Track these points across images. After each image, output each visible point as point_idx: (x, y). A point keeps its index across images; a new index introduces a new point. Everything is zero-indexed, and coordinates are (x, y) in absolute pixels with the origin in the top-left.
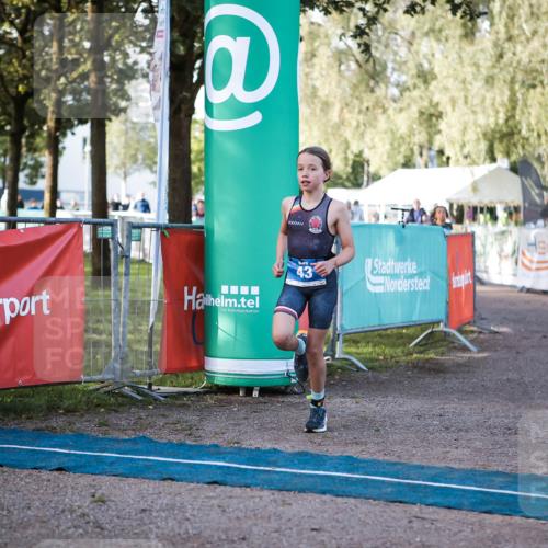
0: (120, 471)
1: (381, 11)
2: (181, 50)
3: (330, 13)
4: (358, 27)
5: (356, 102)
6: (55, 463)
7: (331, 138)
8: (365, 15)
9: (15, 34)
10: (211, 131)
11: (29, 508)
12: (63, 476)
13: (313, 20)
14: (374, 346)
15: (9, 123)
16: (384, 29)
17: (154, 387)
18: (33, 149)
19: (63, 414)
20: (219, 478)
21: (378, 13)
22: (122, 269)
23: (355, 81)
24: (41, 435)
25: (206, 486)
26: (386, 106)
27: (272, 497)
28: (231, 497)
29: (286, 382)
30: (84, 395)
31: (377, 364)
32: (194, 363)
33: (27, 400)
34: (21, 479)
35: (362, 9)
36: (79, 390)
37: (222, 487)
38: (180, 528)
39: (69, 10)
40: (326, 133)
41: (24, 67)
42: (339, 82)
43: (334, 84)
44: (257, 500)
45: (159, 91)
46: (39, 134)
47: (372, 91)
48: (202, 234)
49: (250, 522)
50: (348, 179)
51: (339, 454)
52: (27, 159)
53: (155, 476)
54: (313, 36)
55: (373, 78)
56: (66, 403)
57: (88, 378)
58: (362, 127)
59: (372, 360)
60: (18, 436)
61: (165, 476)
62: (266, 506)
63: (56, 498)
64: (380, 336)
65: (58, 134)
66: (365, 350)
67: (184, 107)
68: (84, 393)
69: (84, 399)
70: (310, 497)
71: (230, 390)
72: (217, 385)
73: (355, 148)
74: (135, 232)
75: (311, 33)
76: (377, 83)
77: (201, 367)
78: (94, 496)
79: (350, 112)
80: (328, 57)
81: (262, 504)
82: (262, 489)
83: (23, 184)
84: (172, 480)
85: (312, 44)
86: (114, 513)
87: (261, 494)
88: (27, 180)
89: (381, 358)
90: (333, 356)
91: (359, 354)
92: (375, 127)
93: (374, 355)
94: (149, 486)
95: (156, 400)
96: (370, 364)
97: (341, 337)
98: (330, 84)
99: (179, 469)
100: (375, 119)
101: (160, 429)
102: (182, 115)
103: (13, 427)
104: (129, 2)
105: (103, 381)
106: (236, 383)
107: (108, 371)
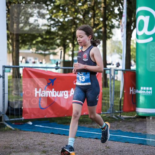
0: (113, 140)
2: (129, 20)
6: (95, 137)
9: (81, 17)
10: (138, 43)
11: (89, 149)
12: (97, 141)
17: (121, 116)
20: (142, 143)
22: (112, 82)
24: (90, 129)
25: (138, 145)
28: (145, 148)
32: (133, 109)
33: (86, 119)
34: (86, 141)
37: (143, 145)
39: (97, 10)
44: (153, 149)
45: (123, 32)
48: (135, 72)
53: (123, 141)
57: (103, 113)
60: (84, 129)
61: (126, 142)
63: (96, 147)
67: (129, 36)
71: (143, 117)
72: (139, 116)
74: (116, 72)
77: (135, 110)
78: (106, 146)
84: (128, 143)
86: (112, 152)
94: (122, 144)
95: (122, 119)
99: (130, 139)
101: (124, 128)
102: (128, 39)
103: (83, 126)
104: (113, 7)
105: (107, 114)
106: (145, 115)
107: (109, 111)
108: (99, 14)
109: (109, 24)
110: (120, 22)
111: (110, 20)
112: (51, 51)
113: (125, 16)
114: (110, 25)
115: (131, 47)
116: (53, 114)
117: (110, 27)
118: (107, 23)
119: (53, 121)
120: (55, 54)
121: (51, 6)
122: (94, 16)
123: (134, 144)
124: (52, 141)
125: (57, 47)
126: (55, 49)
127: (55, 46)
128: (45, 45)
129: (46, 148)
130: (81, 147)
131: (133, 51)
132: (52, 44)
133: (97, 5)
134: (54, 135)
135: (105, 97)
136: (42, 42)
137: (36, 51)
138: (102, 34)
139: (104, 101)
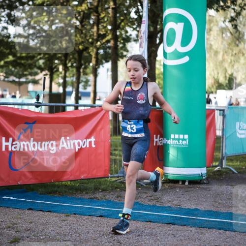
1: (243, 10)
2: (152, 29)
3: (219, 11)
4: (232, 17)
5: (230, 51)
6: (99, 213)
7: (219, 67)
8: (235, 12)
9: (78, 23)
10: (166, 65)
11: (88, 233)
12: (103, 219)
13: (211, 14)
14: (240, 162)
15: (75, 62)
16: (243, 17)
18: (85, 74)
19: (101, 191)
20: (172, 222)
21: (241, 10)
23: (230, 41)
24: (92, 201)
25: (166, 225)
26: (244, 52)
27: (196, 231)
28: (177, 230)
29: (200, 178)
30: (110, 183)
31: (242, 170)
33: (85, 185)
34: (84, 220)
35: (234, 9)
36: (108, 181)
37: (173, 226)
38: (155, 244)
39: (102, 12)
40: (216, 65)
41: (82, 38)
42: (222, 42)
43: (220, 43)
44: (190, 232)
45: (143, 48)
46: (88, 67)
47: (238, 46)
48: (162, 111)
49: (187, 242)
50: (226, 86)
51: (226, 211)
52: (83, 78)
53: (143, 220)
54: (211, 21)
55: (238, 40)
56: (102, 187)
57: (112, 176)
58: (233, 62)
59: (240, 168)
60: (82, 201)
61: (148, 220)
62: (194, 235)
63: (100, 229)
64: (243, 157)
65: (97, 67)
66: (236, 164)
67: (153, 54)
68: (110, 182)
69: (110, 185)
70: (213, 231)
71: (175, 182)
72: (169, 179)
73: (229, 72)
75: (209, 20)
76: (240, 42)
79: (227, 55)
80: (217, 31)
81: (192, 234)
82: (192, 227)
83: (81, 89)
84: (151, 222)
85: (210, 25)
87: (192, 229)
88: (83, 87)
89: (244, 168)
90: (222, 167)
91: (233, 166)
92: (239, 62)
93: (240, 166)
94: (140, 224)
95: (142, 186)
96: (239, 171)
97: (225, 158)
98: (218, 43)
99: (154, 217)
100: (239, 58)
101: (144, 199)
102: (152, 58)
103: (80, 197)
104: (128, 8)
105: (118, 177)
106: (178, 178)
107: (121, 172)
108: (106, 20)
109: (121, 34)
110: (138, 31)
111: (123, 28)
112: (30, 78)
113: (145, 22)
114: (124, 36)
115: (157, 72)
116: (31, 179)
117: (123, 39)
118: (118, 33)
119: (33, 190)
120: (35, 82)
121: (29, 5)
122: (98, 22)
123: (160, 224)
124: (30, 221)
125: (39, 71)
126: (36, 74)
127: (36, 70)
128: (20, 67)
129: (19, 234)
130: (77, 229)
131: (159, 78)
132: (31, 66)
133: (103, 5)
134: (34, 212)
135: (115, 150)
136: (14, 64)
137: (5, 77)
138: (110, 51)
139: (113, 157)
